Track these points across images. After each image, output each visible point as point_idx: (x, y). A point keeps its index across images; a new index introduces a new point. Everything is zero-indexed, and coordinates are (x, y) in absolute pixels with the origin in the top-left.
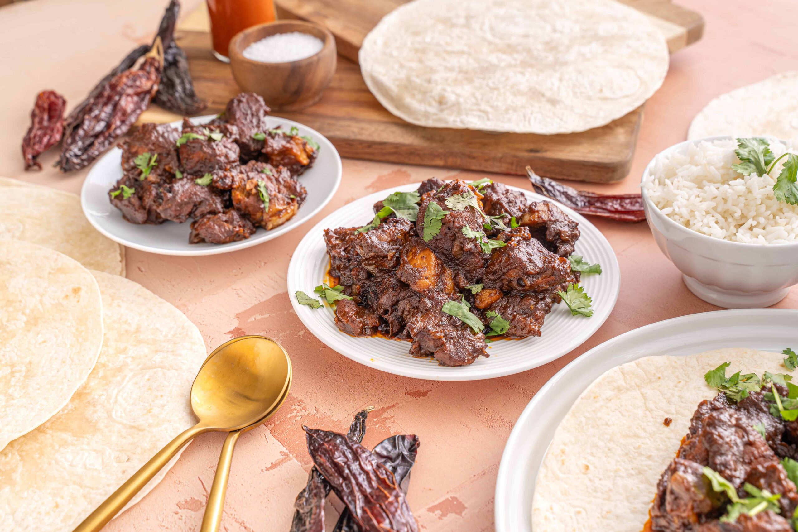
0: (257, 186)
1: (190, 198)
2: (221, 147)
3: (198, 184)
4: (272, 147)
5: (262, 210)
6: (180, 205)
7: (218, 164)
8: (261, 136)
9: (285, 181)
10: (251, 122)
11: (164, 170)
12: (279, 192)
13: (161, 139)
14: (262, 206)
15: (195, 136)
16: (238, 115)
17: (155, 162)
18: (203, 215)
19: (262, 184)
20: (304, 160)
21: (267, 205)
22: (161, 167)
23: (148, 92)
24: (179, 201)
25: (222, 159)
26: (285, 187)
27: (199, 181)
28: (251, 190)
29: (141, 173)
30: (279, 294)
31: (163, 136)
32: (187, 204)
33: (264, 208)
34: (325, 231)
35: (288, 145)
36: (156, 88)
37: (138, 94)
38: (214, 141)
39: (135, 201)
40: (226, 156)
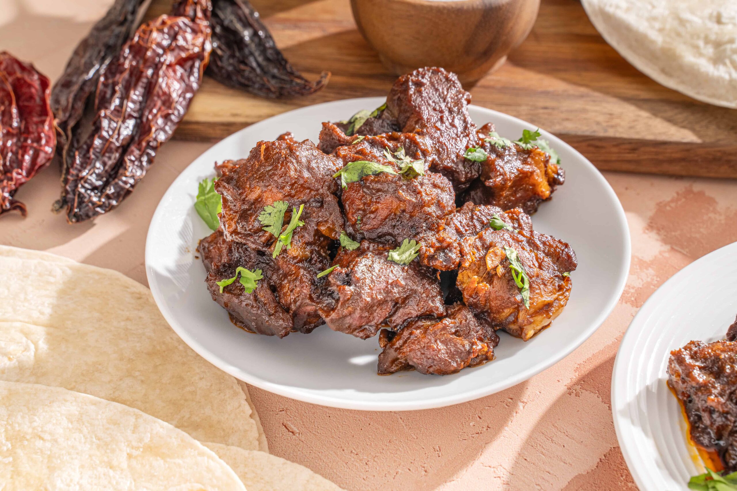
0: (505, 260)
1: (388, 292)
2: (428, 188)
3: (393, 262)
4: (503, 174)
5: (518, 306)
6: (370, 308)
7: (426, 220)
8: (479, 155)
9: (544, 243)
10: (453, 125)
11: (318, 233)
12: (540, 267)
13: (306, 174)
14: (518, 298)
15: (376, 166)
16: (426, 113)
17: (301, 219)
18: (409, 324)
19: (512, 254)
20: (544, 189)
21: (526, 294)
22: (312, 227)
23: (199, 56)
24: (369, 299)
25: (432, 209)
26: (547, 255)
27: (395, 255)
28: (495, 268)
29: (271, 241)
30: (579, 477)
31: (309, 169)
32: (381, 303)
33: (523, 300)
34: (672, 353)
35: (527, 168)
36: (208, 47)
37: (181, 62)
38: (416, 175)
39: (265, 295)
40: (439, 204)
